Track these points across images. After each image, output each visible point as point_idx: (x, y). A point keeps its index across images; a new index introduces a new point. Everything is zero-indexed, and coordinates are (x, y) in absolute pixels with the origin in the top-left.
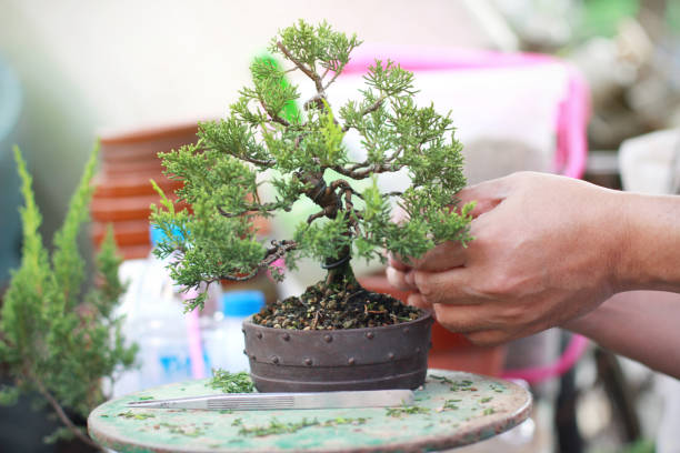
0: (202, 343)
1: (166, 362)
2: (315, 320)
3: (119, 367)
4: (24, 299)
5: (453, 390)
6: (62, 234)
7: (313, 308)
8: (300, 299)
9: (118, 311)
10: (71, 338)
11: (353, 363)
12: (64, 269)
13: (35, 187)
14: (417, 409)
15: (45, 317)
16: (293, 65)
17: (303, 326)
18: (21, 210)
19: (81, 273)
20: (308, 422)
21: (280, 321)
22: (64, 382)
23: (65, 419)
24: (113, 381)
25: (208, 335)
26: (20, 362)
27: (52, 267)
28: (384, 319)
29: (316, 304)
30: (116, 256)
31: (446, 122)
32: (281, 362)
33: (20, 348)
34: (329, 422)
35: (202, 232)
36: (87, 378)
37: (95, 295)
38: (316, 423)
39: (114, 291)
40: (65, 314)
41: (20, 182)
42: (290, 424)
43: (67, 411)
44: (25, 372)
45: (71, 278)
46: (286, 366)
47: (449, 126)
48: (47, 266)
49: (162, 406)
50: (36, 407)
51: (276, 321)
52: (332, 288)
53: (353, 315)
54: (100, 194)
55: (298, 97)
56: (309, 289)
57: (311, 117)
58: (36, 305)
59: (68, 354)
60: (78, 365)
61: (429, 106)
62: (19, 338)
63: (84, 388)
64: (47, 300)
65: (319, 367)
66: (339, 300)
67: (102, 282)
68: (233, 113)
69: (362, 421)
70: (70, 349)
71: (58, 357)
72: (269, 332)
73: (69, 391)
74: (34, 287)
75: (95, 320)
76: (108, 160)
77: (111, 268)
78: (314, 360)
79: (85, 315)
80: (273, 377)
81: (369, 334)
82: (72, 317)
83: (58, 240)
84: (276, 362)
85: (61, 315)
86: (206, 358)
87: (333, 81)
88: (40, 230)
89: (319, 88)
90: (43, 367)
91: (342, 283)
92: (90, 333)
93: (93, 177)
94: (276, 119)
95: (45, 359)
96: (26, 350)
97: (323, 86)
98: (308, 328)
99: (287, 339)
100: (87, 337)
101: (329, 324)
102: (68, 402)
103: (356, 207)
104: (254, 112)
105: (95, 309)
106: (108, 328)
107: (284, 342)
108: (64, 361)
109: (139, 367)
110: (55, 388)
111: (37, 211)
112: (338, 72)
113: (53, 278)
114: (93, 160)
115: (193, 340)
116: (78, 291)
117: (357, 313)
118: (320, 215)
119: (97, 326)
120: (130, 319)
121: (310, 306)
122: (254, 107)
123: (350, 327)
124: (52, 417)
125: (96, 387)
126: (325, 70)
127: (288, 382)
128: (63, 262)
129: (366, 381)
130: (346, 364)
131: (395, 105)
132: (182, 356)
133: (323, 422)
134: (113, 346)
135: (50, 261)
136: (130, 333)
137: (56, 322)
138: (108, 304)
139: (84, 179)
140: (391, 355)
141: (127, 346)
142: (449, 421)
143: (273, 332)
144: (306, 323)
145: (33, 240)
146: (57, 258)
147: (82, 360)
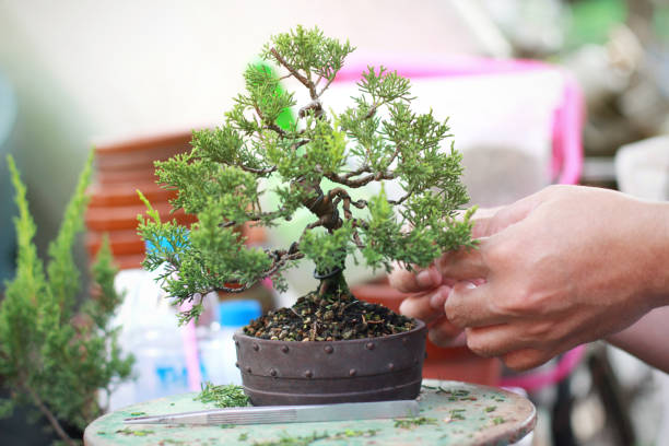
0: (199, 353)
1: (162, 372)
2: (313, 331)
3: (115, 378)
4: (19, 311)
5: (452, 400)
6: (57, 244)
7: (309, 319)
8: (293, 310)
9: (113, 323)
10: (67, 350)
11: (354, 374)
12: (59, 280)
13: (28, 197)
14: (424, 420)
15: (40, 328)
16: (287, 72)
17: (302, 338)
18: (15, 220)
19: (75, 284)
20: (318, 435)
21: (277, 333)
22: (59, 394)
23: (61, 432)
24: (109, 393)
25: (205, 345)
26: (14, 374)
27: (47, 278)
28: (382, 329)
29: (311, 315)
30: (111, 266)
31: (443, 129)
32: (279, 374)
33: (15, 359)
34: (338, 435)
35: (208, 242)
36: (83, 391)
37: (91, 306)
38: (326, 437)
39: (109, 301)
40: (61, 325)
41: (14, 191)
42: (300, 438)
43: (63, 423)
44: (20, 384)
45: (66, 289)
46: (284, 379)
47: (446, 133)
48: (42, 276)
49: (160, 422)
50: (31, 420)
51: (271, 333)
52: (325, 298)
53: (351, 325)
54: (95, 204)
55: (294, 104)
56: (301, 300)
57: (309, 124)
58: (31, 317)
59: (63, 366)
60: (74, 377)
61: (428, 113)
62: (13, 350)
63: (80, 400)
64: (41, 311)
65: (320, 379)
66: (336, 310)
67: (97, 293)
68: (228, 121)
69: (372, 433)
70: (66, 360)
71: (54, 369)
72: (267, 344)
73: (64, 403)
74: (29, 298)
75: (91, 331)
76: (102, 169)
77: (107, 278)
78: (314, 372)
79: (80, 326)
80: (271, 389)
81: (370, 345)
82: (67, 328)
83: (53, 250)
84: (274, 374)
85: (57, 327)
86: (203, 369)
87: (326, 88)
88: (34, 240)
89: (313, 95)
90: (38, 379)
91: (337, 294)
92: (86, 345)
93: (88, 187)
94: (272, 127)
95: (41, 370)
96: (21, 362)
97: (318, 93)
98: (306, 340)
99: (286, 351)
100: (82, 349)
101: (329, 335)
102: (63, 415)
103: (354, 216)
104: (250, 120)
105: (91, 320)
106: (104, 339)
107: (283, 354)
108: (59, 374)
109: (135, 379)
110: (51, 401)
111: (31, 221)
112: (331, 79)
113: (48, 289)
114: (88, 169)
115: (189, 351)
116: (73, 302)
117: (355, 323)
118: (318, 225)
119: (93, 337)
120: (126, 330)
121: (305, 317)
122: (250, 115)
123: (350, 338)
124: (48, 429)
125: (92, 399)
126: (318, 76)
127: (287, 395)
128: (58, 273)
129: (367, 392)
130: (346, 375)
131: (393, 112)
132: (178, 367)
133: (332, 435)
134: (109, 359)
135: (45, 271)
136: (126, 345)
137: (51, 334)
138: (105, 315)
139: (79, 189)
140: (391, 365)
141: (123, 357)
142: (461, 432)
143: (270, 344)
144: (304, 335)
145: (28, 251)
146: (51, 269)
147: (78, 372)
